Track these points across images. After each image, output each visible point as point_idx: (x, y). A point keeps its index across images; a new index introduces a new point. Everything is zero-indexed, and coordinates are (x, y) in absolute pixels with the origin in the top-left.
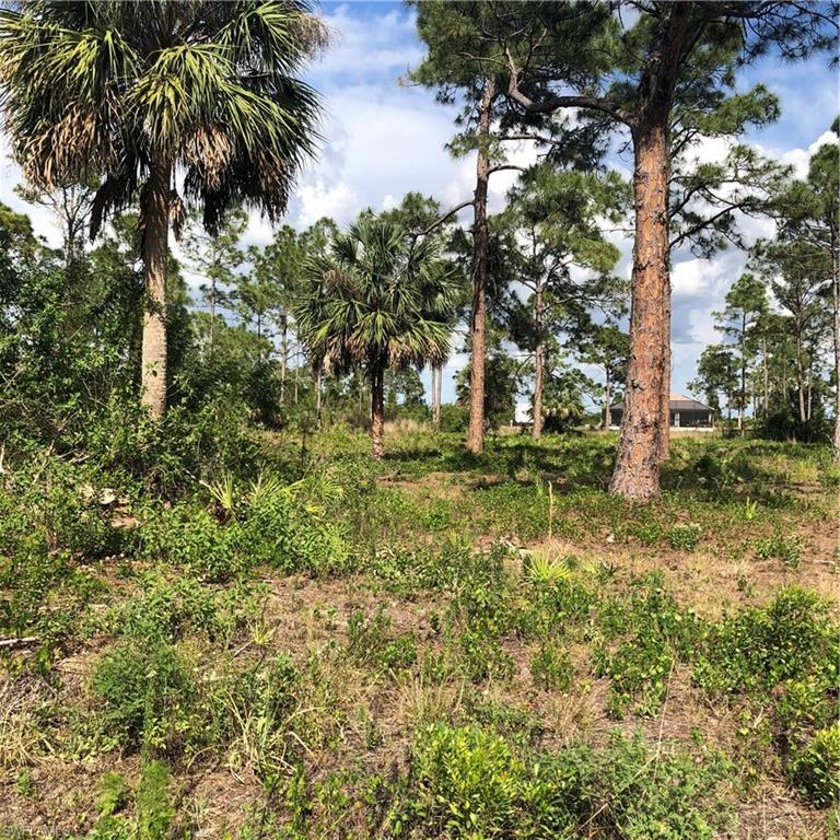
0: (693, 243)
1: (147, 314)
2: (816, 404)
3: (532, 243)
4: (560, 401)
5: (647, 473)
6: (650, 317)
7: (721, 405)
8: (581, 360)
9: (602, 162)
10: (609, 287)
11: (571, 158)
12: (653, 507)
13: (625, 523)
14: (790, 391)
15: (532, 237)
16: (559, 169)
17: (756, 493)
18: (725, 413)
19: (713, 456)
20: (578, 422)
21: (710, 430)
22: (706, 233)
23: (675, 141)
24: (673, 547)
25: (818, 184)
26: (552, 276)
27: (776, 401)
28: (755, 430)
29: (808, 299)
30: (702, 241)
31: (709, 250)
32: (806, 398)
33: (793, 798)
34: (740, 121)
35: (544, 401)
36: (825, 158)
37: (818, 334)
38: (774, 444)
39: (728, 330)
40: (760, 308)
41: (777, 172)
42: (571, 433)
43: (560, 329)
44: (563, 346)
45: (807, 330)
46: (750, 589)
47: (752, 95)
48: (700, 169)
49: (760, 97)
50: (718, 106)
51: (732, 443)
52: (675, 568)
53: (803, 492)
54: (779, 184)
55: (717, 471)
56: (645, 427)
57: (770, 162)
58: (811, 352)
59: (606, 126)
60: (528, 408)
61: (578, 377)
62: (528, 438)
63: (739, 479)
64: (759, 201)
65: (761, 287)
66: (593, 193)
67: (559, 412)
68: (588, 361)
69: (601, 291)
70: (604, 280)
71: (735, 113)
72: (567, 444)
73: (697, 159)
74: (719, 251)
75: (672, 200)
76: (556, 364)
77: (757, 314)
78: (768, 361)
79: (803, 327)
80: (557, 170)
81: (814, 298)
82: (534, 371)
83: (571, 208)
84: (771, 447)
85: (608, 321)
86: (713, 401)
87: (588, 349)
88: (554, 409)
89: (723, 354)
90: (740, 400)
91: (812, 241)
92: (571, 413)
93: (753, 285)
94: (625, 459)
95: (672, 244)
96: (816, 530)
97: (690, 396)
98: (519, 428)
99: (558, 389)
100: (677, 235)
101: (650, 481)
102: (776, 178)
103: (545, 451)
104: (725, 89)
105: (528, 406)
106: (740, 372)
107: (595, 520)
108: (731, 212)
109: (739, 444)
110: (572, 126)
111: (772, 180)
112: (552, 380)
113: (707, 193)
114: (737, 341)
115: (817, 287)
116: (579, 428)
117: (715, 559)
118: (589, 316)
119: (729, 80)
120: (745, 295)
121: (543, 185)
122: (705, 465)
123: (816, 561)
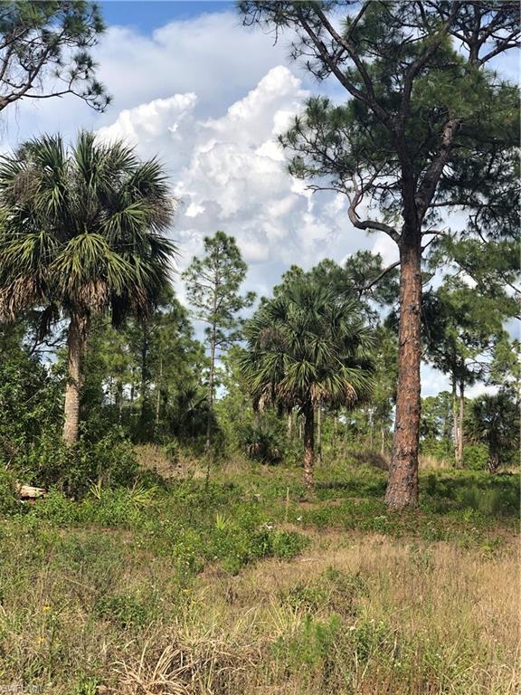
1: (68, 385)
5: (404, 489)
6: (408, 378)
56: (404, 455)
94: (391, 478)
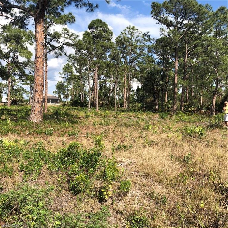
0: (53, 53)
2: (85, 97)
3: (6, 48)
4: (16, 96)
5: (39, 115)
6: (40, 72)
7: (62, 97)
8: (23, 84)
9: (27, 27)
10: (30, 63)
11: (18, 25)
12: (41, 124)
13: (33, 129)
14: (79, 94)
15: (6, 46)
16: (14, 27)
17: (69, 120)
18: (63, 100)
19: (59, 111)
20: (22, 102)
21: (59, 104)
22: (56, 51)
23: (48, 24)
24: (46, 135)
25: (85, 41)
26: (13, 58)
27: (76, 97)
28: (70, 104)
29: (83, 71)
30: (55, 53)
31: (57, 56)
32: (83, 96)
33: (70, 194)
34: (65, 21)
35: (11, 95)
36: (86, 35)
37: (85, 80)
38: (75, 107)
39: (63, 78)
40: (71, 72)
41: (74, 36)
42: (20, 105)
43: (16, 74)
44: (17, 80)
45: (83, 79)
46: (65, 144)
47: (68, 15)
48: (55, 33)
49: (70, 16)
50: (60, 16)
51: (64, 107)
52: (46, 140)
53: (81, 119)
54: (75, 40)
55: (60, 115)
56: (39, 102)
57: (73, 33)
58: (84, 84)
59: (28, 17)
60: (6, 98)
61: (22, 89)
62: (6, 106)
63: (65, 116)
64: (70, 43)
65: (71, 67)
66: (24, 36)
67: (16, 99)
68: (25, 84)
69: (28, 64)
70: (29, 61)
71: (64, 19)
72: (18, 108)
73: (54, 30)
74: (60, 56)
75: (47, 40)
76: (15, 85)
77: (71, 74)
78: (73, 86)
79: (82, 78)
80: (13, 27)
81: (85, 71)
82: (8, 87)
83: (18, 39)
84: (74, 108)
85: (30, 73)
86: (60, 97)
87: (25, 81)
88: (15, 98)
89: (62, 84)
90: (66, 96)
91: (83, 56)
92: (20, 99)
93: (70, 66)
94: (33, 111)
95: (47, 53)
96: (83, 128)
97: (54, 95)
98: (3, 104)
99: (16, 92)
100: (49, 50)
101: (40, 117)
102: (74, 38)
103: (11, 110)
104: (61, 12)
105: (6, 97)
106: (66, 89)
107: (24, 129)
108: (63, 46)
109: (66, 108)
110: (18, 15)
111: (73, 38)
112: (14, 89)
113: (57, 40)
114: (66, 81)
115: (85, 68)
116: (22, 104)
117: (57, 137)
118: (24, 71)
119: (62, 10)
120: (67, 69)
121: (9, 31)
122: (57, 113)
123: (82, 136)
